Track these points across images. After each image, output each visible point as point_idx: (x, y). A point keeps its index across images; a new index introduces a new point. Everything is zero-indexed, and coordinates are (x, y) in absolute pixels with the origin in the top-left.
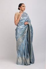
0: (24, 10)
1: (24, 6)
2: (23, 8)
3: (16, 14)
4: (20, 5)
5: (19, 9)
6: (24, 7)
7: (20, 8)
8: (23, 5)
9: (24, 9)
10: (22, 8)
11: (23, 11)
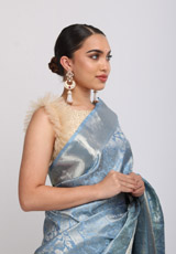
0: (97, 83)
1: (98, 54)
2: (90, 64)
3: (43, 108)
4: (71, 41)
5: (55, 66)
6: (102, 60)
7: (64, 61)
8: (92, 43)
9: (103, 78)
10: (82, 65)
11: (86, 90)
